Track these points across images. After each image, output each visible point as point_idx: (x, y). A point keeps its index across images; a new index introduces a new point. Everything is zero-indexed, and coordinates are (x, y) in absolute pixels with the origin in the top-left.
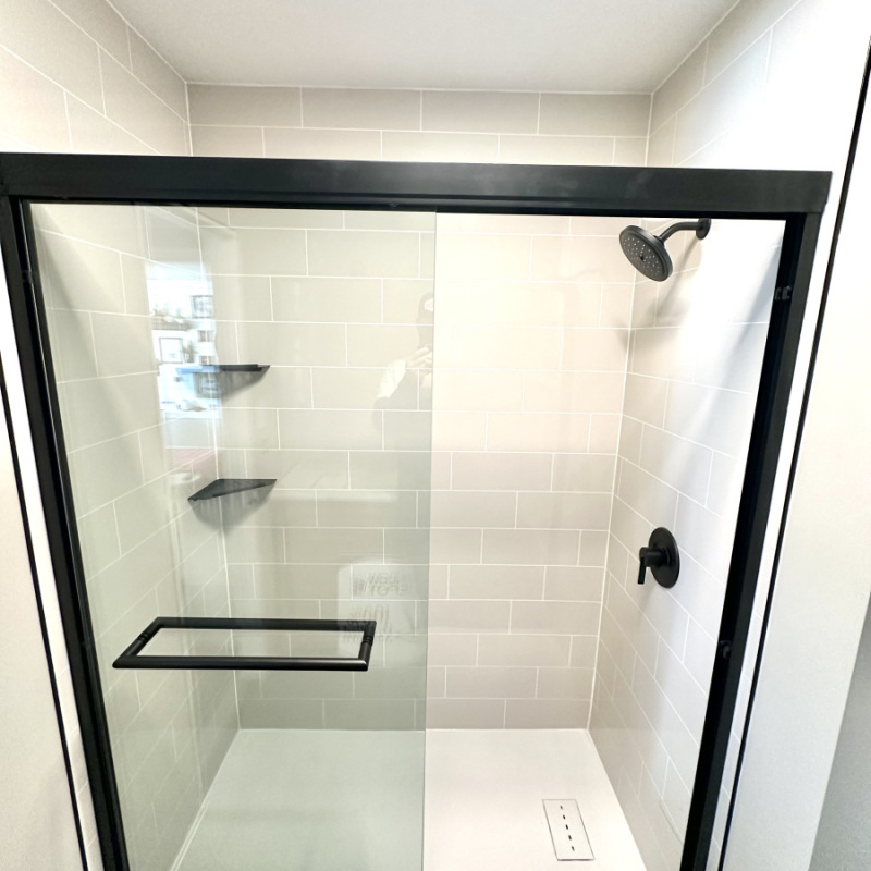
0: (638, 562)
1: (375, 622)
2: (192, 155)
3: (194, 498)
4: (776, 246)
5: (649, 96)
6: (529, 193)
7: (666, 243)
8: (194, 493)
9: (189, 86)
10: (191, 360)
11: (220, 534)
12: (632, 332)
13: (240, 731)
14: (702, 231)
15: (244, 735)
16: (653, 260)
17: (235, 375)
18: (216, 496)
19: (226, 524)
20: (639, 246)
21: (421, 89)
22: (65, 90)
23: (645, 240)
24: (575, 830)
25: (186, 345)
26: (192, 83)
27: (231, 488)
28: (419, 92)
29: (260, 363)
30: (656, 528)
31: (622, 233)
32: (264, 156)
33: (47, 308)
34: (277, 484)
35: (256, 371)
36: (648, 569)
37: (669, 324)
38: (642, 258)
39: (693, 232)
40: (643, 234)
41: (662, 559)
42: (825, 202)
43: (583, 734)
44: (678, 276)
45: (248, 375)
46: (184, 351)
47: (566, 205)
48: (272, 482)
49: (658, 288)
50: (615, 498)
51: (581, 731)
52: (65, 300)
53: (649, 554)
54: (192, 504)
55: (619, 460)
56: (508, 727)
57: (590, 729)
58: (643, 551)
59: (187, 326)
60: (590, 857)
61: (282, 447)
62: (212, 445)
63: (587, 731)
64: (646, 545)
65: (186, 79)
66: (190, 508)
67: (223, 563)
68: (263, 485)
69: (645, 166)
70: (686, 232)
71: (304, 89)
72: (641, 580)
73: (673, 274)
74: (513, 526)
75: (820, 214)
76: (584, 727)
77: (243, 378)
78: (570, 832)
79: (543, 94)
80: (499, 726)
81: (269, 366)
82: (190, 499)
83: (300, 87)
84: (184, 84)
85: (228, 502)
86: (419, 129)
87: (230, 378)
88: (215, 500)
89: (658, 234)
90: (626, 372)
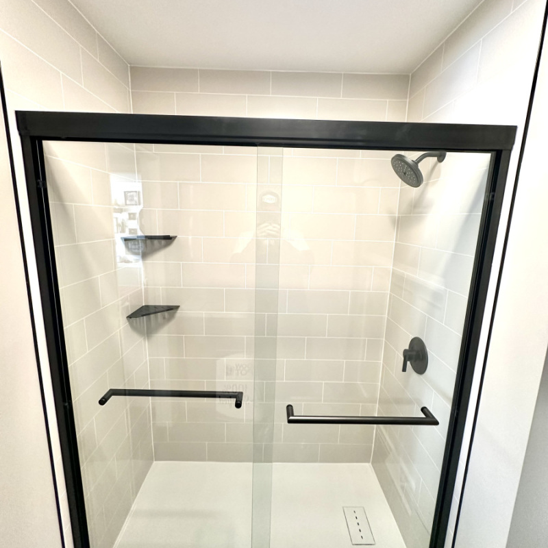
0: (403, 358)
1: (242, 393)
2: (132, 113)
3: (129, 317)
4: (485, 168)
5: (409, 75)
6: (338, 137)
7: (419, 164)
8: (130, 313)
9: (131, 68)
10: (123, 231)
11: (145, 339)
12: (399, 217)
13: (155, 462)
14: (441, 158)
15: (158, 465)
16: (412, 176)
17: (156, 242)
18: (143, 316)
19: (148, 333)
20: (403, 167)
21: (272, 71)
22: (61, 72)
23: (406, 163)
24: (363, 526)
25: (120, 222)
26: (133, 66)
27: (152, 311)
28: (270, 72)
29: (171, 235)
30: (413, 337)
31: (393, 159)
32: (176, 114)
33: (50, 202)
34: (180, 309)
35: (168, 239)
36: (408, 363)
37: (421, 213)
38: (405, 174)
39: (436, 158)
40: (406, 159)
41: (417, 357)
42: (513, 143)
43: (368, 466)
44: (427, 184)
45: (163, 242)
46: (118, 225)
47: (360, 144)
48: (177, 307)
49: (414, 191)
50: (388, 319)
51: (367, 464)
52: (60, 198)
53: (409, 353)
54: (129, 321)
55: (390, 295)
56: (321, 461)
57: (372, 464)
58: (405, 351)
59: (121, 211)
60: (373, 543)
61: (183, 286)
62: (141, 284)
63: (370, 464)
64: (407, 348)
65: (130, 64)
66: (128, 323)
67: (146, 358)
68: (172, 309)
69: (406, 121)
70: (431, 158)
71: (200, 70)
72: (404, 369)
73: (424, 182)
74: (325, 336)
75: (510, 151)
76: (369, 462)
77: (160, 243)
78: (360, 527)
79: (344, 74)
80: (315, 461)
81: (176, 237)
82: (127, 317)
83: (198, 68)
84: (127, 66)
85: (150, 319)
86: (269, 94)
87: (153, 244)
88: (142, 318)
89: (414, 160)
90: (394, 242)
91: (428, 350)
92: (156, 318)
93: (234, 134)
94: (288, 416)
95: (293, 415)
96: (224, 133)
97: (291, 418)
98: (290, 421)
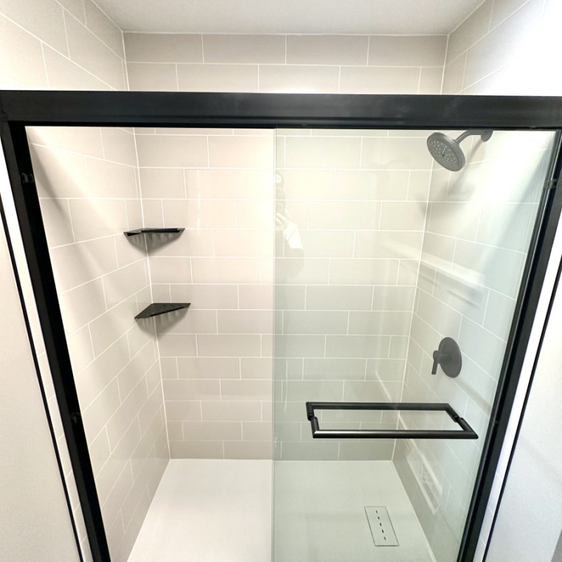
0: (433, 360)
2: (129, 90)
3: (138, 317)
5: (446, 37)
7: (461, 144)
8: (138, 314)
9: (125, 34)
11: (155, 339)
12: (429, 204)
13: (171, 460)
14: (487, 137)
15: (174, 464)
17: (162, 235)
18: (152, 316)
19: (159, 332)
20: (442, 147)
21: (286, 34)
22: (42, 41)
23: (446, 142)
24: (386, 527)
26: (126, 32)
27: (162, 310)
28: (285, 36)
29: (179, 227)
30: (444, 337)
31: (429, 138)
32: (178, 90)
34: (191, 306)
35: (176, 232)
36: (439, 365)
39: (479, 137)
40: (445, 138)
41: (448, 359)
43: (390, 464)
45: (170, 235)
48: (188, 305)
49: (449, 176)
50: (414, 314)
51: (388, 462)
52: (50, 192)
53: (440, 355)
54: (137, 321)
55: (418, 290)
56: (340, 459)
57: (394, 461)
58: (435, 352)
60: (397, 544)
61: (194, 282)
62: (148, 282)
63: (391, 461)
64: (437, 349)
65: (123, 30)
66: (136, 324)
67: (157, 357)
68: (182, 307)
70: (474, 136)
71: (204, 35)
72: (434, 372)
73: (465, 165)
74: (346, 333)
76: (390, 459)
77: (167, 237)
78: (382, 528)
79: (371, 37)
80: (335, 459)
81: (184, 229)
82: (135, 318)
83: (202, 33)
84: (120, 33)
85: (160, 319)
86: (284, 63)
87: (159, 237)
88: (151, 318)
89: (455, 139)
90: (424, 231)
91: (462, 352)
92: (167, 317)
93: (248, 113)
94: (314, 431)
95: (318, 430)
96: (237, 113)
97: (317, 432)
98: (316, 436)
